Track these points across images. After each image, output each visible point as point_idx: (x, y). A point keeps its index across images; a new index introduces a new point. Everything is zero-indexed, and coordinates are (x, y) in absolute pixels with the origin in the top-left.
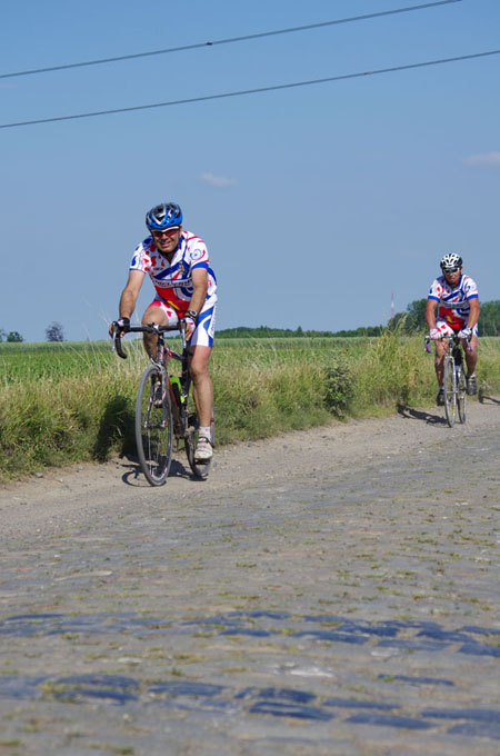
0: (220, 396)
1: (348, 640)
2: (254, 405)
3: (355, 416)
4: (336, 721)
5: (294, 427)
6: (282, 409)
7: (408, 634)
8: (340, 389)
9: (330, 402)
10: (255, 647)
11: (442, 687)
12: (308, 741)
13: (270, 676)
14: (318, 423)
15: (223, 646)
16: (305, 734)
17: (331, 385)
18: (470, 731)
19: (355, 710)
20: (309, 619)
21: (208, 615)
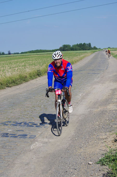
0: (21, 77)
2: (26, 77)
3: (42, 76)
5: (32, 79)
6: (30, 77)
8: (39, 73)
9: (38, 74)
10: (6, 127)
12: (5, 140)
13: (5, 131)
14: (36, 78)
15: (3, 127)
17: (38, 72)
18: (21, 137)
19: (12, 135)
20: (13, 122)
21: (3, 122)
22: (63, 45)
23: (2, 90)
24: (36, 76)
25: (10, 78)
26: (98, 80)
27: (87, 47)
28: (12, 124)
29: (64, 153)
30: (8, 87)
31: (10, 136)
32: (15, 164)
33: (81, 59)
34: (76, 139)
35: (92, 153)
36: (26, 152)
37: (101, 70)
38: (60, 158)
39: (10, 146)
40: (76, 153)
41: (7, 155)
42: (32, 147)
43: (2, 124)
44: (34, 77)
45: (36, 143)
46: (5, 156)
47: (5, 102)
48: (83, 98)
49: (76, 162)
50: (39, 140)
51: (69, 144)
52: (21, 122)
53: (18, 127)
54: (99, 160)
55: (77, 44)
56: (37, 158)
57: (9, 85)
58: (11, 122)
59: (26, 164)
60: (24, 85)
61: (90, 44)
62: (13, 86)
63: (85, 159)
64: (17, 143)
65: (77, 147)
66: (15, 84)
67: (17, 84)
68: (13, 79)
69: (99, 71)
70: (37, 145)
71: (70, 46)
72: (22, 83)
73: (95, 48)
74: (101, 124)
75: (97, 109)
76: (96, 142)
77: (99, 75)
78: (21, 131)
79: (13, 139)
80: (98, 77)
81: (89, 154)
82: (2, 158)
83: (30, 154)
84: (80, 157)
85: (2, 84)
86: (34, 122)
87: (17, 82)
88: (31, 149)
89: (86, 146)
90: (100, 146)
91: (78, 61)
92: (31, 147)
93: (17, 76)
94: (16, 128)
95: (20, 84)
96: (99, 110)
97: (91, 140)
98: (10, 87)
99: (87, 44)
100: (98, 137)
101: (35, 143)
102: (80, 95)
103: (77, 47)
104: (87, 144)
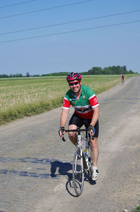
0: (43, 104)
1: (36, 162)
2: (48, 105)
4: (28, 176)
7: (44, 161)
10: (25, 164)
11: (44, 170)
12: (23, 180)
13: (24, 169)
14: (60, 106)
15: (21, 164)
16: (23, 179)
18: (43, 177)
19: (31, 175)
20: (33, 159)
21: (21, 158)
22: (93, 68)
23: (20, 119)
24: (60, 104)
25: (29, 105)
26: (134, 111)
27: (121, 70)
28: (32, 161)
29: (94, 198)
30: (27, 116)
31: (30, 175)
32: (36, 208)
33: (114, 85)
34: (109, 181)
35: (128, 199)
36: (49, 195)
37: (138, 99)
38: (89, 203)
39: (29, 188)
40: (109, 198)
41: (26, 197)
42: (56, 189)
43: (20, 161)
44: (57, 105)
45: (61, 184)
46: (24, 199)
47: (24, 134)
48: (117, 132)
49: (109, 209)
50: (63, 181)
51: (100, 187)
52: (42, 159)
53: (39, 165)
54: (136, 207)
55: (110, 66)
56: (62, 203)
57: (28, 114)
58: (31, 158)
59: (48, 210)
60: (46, 114)
61: (125, 67)
62: (32, 115)
63: (119, 206)
64: (37, 184)
65: (109, 191)
66: (35, 113)
67: (38, 113)
68: (33, 106)
69: (136, 100)
70: (62, 187)
71: (102, 68)
72: (43, 112)
73: (131, 72)
74: (139, 165)
75: (133, 146)
76: (132, 186)
77: (136, 105)
78: (43, 169)
79: (32, 179)
80: (135, 108)
81: (124, 200)
82: (20, 201)
83: (53, 198)
84: (113, 203)
85: (19, 113)
86: (58, 159)
87: (38, 110)
88: (55, 191)
89: (120, 190)
90: (137, 191)
91: (110, 87)
92: (54, 190)
93: (38, 104)
94: (36, 166)
95: (41, 113)
96: (136, 147)
97: (127, 183)
98: (29, 116)
99: (122, 68)
100: (135, 180)
101: (59, 185)
102: (114, 128)
103: (110, 71)
104: (122, 187)
